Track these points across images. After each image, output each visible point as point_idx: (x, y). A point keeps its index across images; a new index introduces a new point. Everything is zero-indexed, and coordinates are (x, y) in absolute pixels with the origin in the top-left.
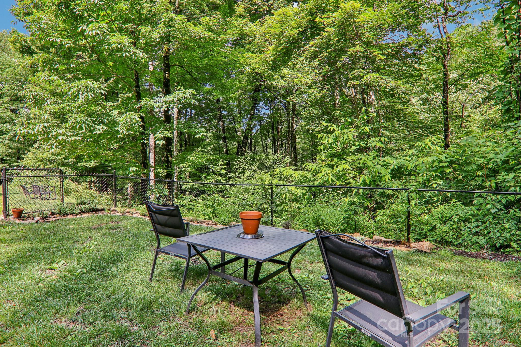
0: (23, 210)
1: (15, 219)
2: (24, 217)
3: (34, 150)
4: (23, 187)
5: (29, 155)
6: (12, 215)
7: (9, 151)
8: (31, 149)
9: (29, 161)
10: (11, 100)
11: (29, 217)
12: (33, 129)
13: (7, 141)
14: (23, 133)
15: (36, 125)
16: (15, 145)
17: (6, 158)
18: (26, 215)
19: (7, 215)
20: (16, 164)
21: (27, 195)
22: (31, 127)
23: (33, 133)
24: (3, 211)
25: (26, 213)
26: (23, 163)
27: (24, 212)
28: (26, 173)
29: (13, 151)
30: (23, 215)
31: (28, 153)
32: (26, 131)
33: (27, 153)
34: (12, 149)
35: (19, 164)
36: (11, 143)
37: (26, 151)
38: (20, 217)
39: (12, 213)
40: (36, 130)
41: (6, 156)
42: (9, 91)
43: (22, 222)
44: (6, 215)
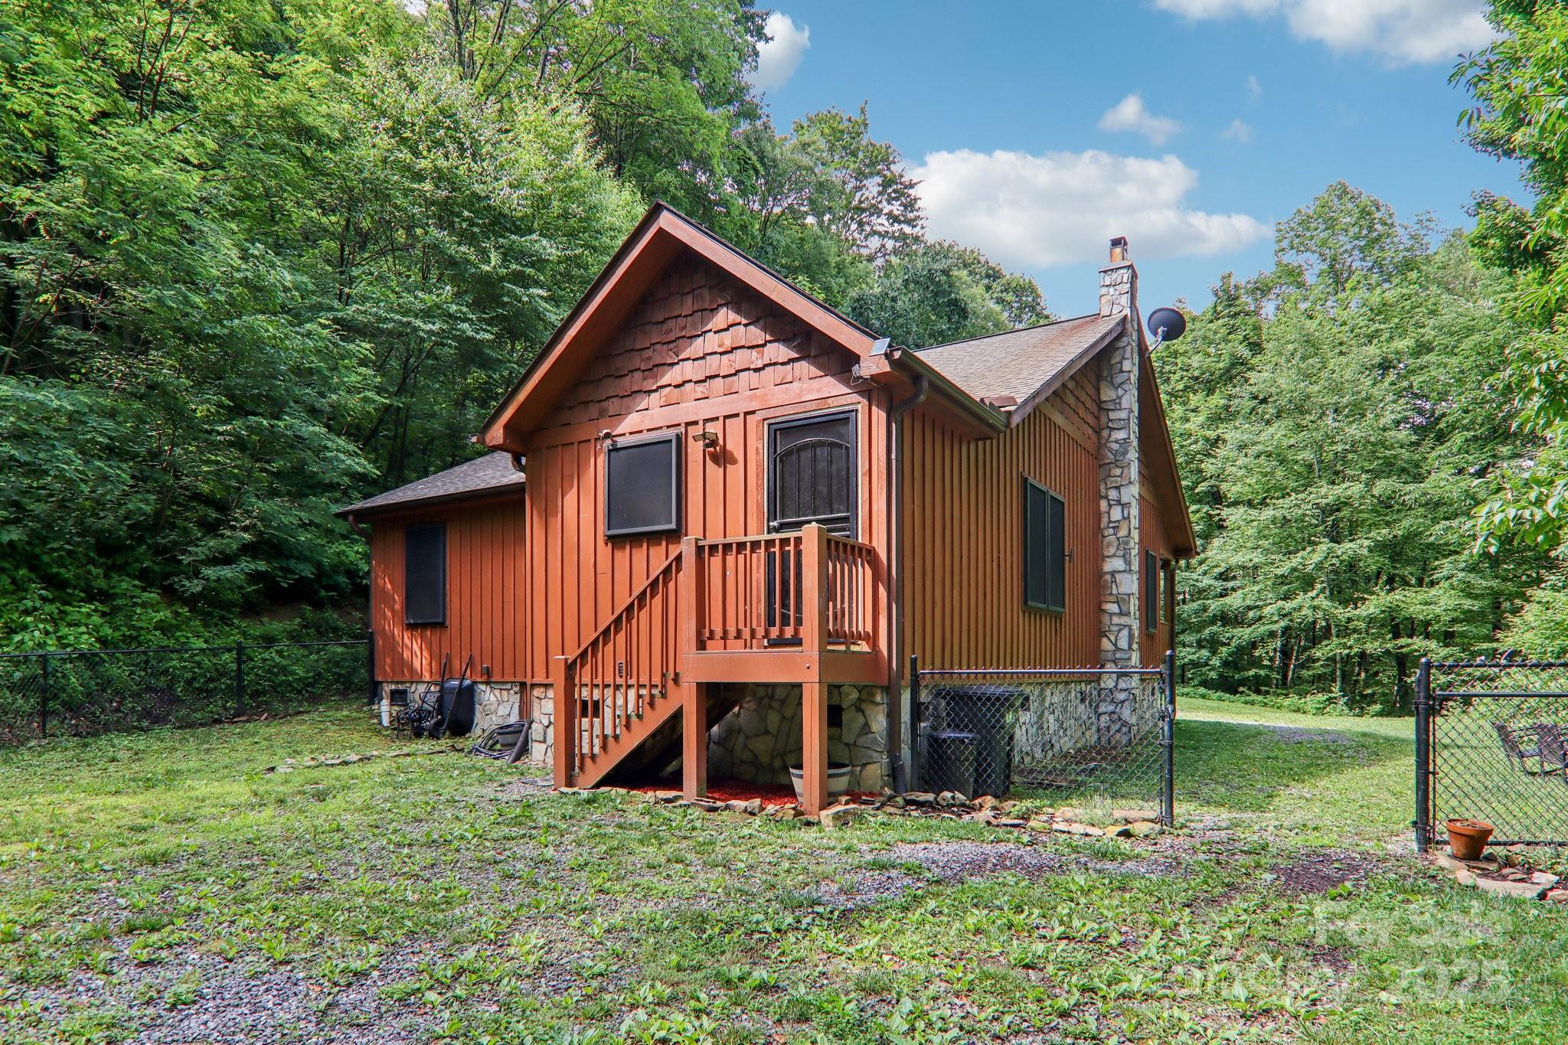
0: (1490, 832)
1: (1455, 862)
2: (1491, 858)
3: (1548, 593)
4: (1501, 729)
5: (1531, 613)
6: (1446, 843)
7: (1467, 603)
8: (1538, 594)
9: (1529, 635)
10: (1475, 438)
11: (1509, 863)
12: (1540, 502)
13: (1461, 575)
14: (1501, 522)
15: (1552, 482)
16: (1484, 583)
17: (1457, 628)
18: (1500, 851)
19: (1429, 841)
20: (1485, 646)
21: (1516, 760)
22: (1533, 496)
23: (1538, 518)
24: (1415, 823)
25: (1499, 844)
26: (1508, 641)
27: (1491, 839)
28: (1518, 678)
29: (1476, 605)
30: (1487, 850)
31: (1527, 607)
32: (1512, 512)
33: (1522, 608)
34: (1476, 597)
35: (1495, 645)
36: (1472, 578)
37: (1518, 602)
38: (1477, 858)
39: (1446, 837)
40: (1551, 503)
41: (1454, 621)
42: (1466, 412)
43: (1484, 883)
44: (1427, 840)
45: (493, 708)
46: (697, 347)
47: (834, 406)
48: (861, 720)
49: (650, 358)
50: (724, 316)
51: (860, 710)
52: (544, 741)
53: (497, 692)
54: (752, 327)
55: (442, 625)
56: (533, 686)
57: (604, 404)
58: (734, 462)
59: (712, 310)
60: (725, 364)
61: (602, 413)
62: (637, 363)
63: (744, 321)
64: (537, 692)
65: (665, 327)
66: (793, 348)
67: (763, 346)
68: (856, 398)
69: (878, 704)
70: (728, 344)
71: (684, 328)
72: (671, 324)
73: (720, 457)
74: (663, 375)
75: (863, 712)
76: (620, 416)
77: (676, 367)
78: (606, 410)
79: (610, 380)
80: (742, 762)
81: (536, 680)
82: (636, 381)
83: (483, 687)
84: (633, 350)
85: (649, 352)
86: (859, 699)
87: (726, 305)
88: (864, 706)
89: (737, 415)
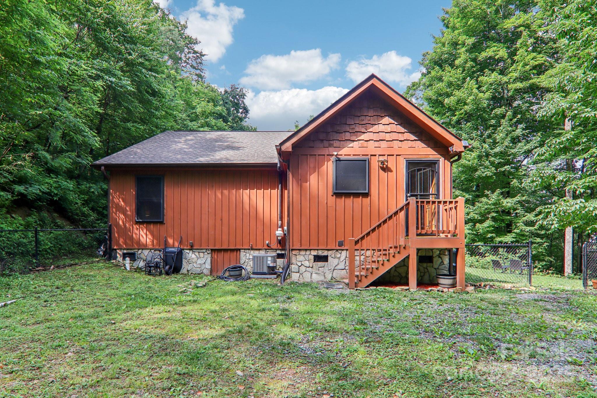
19: (586, 286)
45: (194, 261)
46: (375, 128)
47: (431, 158)
48: (440, 260)
49: (354, 129)
50: (387, 120)
51: (440, 257)
52: (298, 272)
53: (197, 254)
54: (398, 126)
55: (162, 223)
56: (292, 250)
57: (331, 142)
58: (391, 171)
59: (382, 117)
60: (388, 137)
61: (330, 145)
62: (348, 129)
63: (396, 123)
64: (294, 252)
65: (360, 118)
66: (415, 136)
67: (404, 133)
68: (439, 156)
69: (446, 255)
70: (389, 130)
71: (370, 120)
72: (363, 118)
73: (386, 169)
74: (360, 136)
75: (441, 258)
76: (340, 148)
77: (365, 134)
78: (333, 144)
79: (334, 133)
80: (394, 276)
81: (294, 248)
82: (347, 136)
83: (188, 251)
84: (346, 124)
85: (353, 127)
86: (440, 254)
87: (388, 116)
88: (441, 256)
89: (393, 155)
